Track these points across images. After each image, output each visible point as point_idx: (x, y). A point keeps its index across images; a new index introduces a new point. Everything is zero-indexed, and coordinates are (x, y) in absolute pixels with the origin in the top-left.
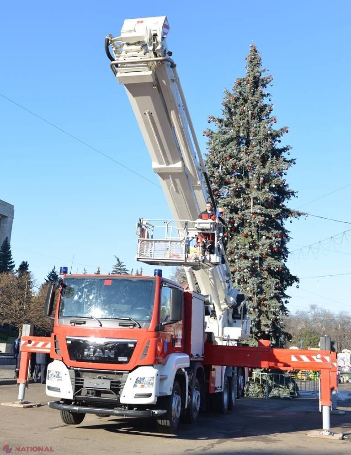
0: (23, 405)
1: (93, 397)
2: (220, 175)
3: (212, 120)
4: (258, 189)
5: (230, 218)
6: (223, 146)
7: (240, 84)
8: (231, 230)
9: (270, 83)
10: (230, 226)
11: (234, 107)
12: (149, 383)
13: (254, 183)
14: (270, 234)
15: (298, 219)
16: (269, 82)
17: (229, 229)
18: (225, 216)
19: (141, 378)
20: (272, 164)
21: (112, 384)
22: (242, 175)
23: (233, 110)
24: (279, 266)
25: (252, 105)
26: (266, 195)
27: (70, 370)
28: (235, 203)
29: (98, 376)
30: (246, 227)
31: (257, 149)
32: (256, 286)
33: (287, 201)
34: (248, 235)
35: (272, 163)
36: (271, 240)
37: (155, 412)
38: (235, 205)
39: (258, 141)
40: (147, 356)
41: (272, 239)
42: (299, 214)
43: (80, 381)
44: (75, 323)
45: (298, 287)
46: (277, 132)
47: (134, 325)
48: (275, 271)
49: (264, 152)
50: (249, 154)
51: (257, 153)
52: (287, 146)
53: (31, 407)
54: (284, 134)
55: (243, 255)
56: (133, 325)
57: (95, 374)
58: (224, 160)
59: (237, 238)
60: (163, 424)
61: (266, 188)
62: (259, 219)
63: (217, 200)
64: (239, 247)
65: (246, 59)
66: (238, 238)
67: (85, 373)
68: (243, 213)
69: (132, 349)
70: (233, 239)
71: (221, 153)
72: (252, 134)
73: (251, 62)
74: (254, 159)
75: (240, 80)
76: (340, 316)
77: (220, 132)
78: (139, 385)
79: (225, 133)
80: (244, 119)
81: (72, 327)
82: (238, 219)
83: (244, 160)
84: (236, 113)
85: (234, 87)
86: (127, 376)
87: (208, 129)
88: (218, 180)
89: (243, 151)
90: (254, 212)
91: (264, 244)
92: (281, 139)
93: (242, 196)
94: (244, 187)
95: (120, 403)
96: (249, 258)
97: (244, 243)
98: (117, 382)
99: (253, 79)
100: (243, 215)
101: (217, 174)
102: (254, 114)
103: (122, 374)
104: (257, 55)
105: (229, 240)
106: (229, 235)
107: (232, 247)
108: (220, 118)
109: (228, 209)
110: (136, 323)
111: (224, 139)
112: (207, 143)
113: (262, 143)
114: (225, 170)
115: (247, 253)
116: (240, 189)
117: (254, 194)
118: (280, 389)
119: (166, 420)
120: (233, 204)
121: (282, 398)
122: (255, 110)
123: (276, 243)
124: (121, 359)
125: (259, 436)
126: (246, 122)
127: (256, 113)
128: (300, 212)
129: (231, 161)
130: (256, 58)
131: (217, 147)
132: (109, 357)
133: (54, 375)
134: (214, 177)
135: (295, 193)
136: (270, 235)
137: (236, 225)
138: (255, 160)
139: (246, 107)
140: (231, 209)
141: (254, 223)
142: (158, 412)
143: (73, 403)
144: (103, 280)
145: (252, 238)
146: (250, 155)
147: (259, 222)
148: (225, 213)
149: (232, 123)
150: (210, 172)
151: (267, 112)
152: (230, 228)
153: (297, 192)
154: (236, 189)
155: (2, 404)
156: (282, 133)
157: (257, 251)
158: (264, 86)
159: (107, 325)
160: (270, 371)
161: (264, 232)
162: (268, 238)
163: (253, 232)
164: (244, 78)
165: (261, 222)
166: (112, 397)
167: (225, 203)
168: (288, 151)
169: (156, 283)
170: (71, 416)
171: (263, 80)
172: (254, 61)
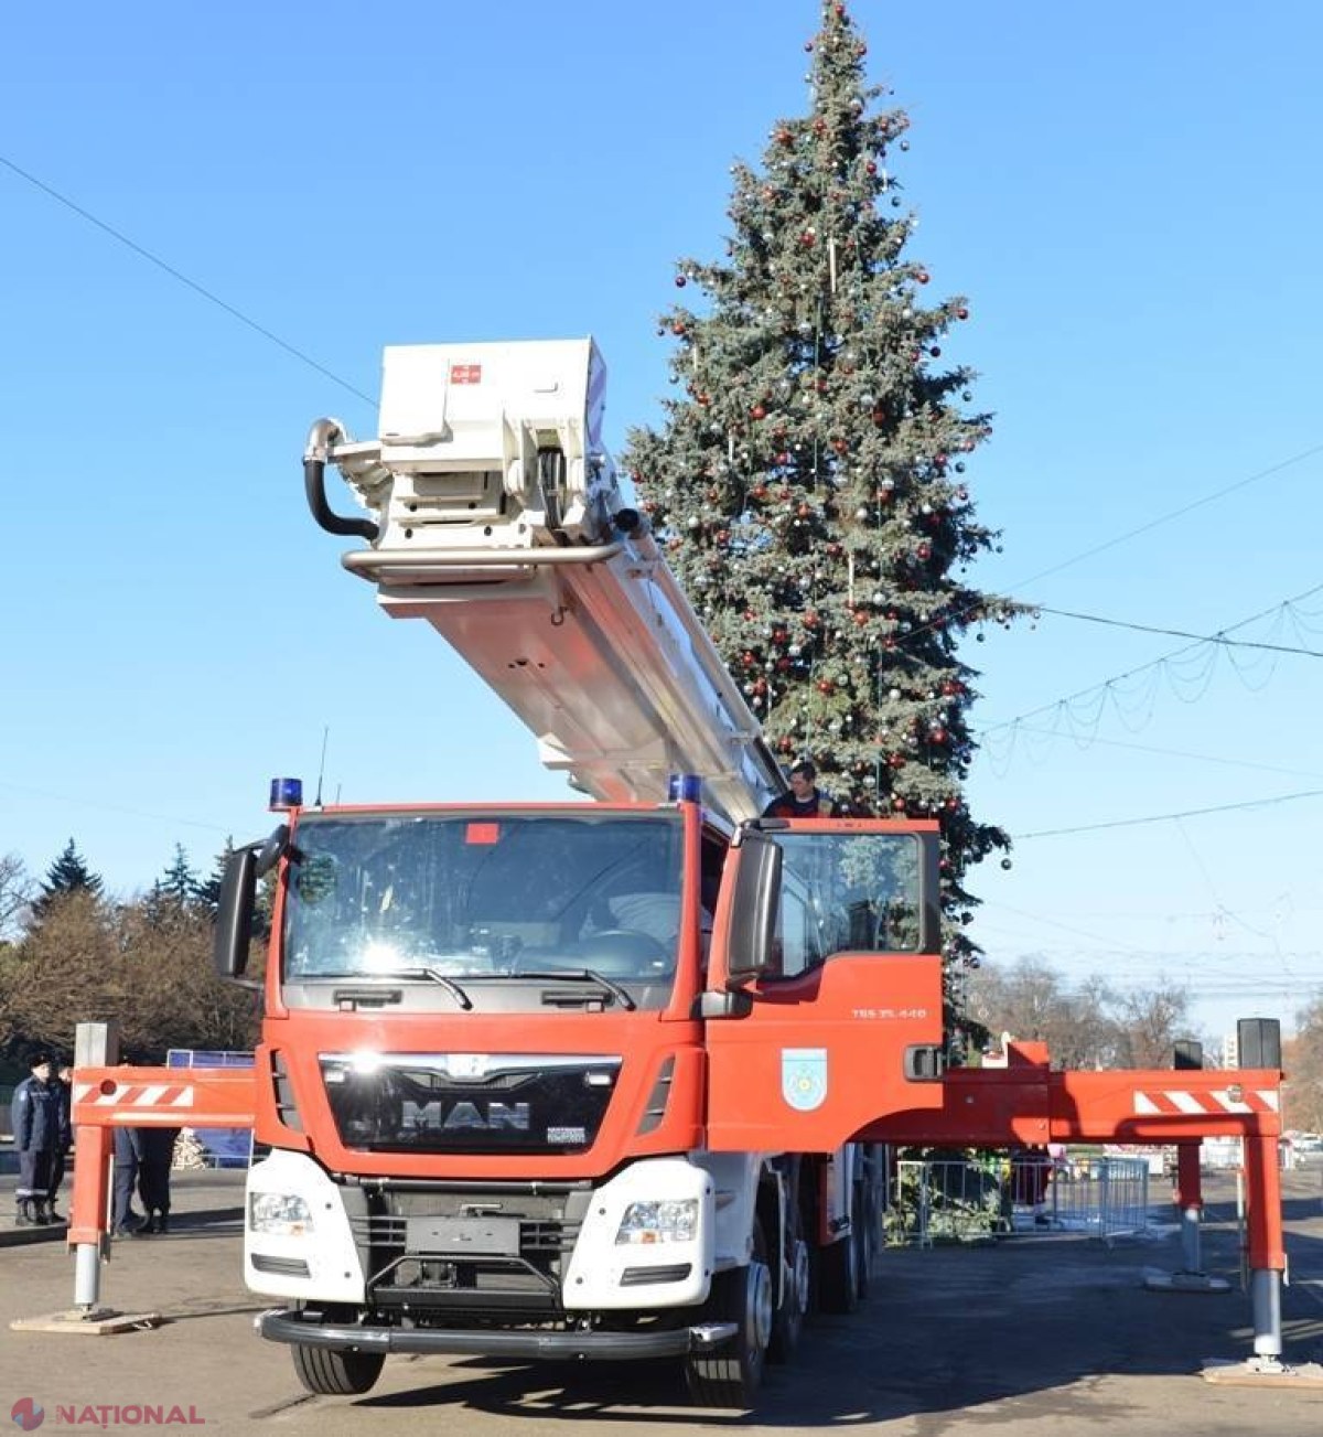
0: (100, 1324)
1: (450, 1290)
2: (730, 472)
3: (690, 274)
4: (870, 522)
5: (775, 626)
6: (735, 368)
7: (788, 142)
8: (776, 671)
9: (897, 141)
10: (773, 655)
11: (772, 224)
12: (675, 1223)
13: (853, 499)
14: (917, 680)
15: (1007, 627)
16: (896, 135)
17: (769, 666)
18: (758, 619)
19: (641, 1207)
20: (918, 432)
21: (526, 1234)
22: (813, 471)
23: (768, 235)
24: (950, 793)
25: (841, 218)
26: (900, 541)
27: (345, 1189)
28: (791, 572)
29: (465, 1207)
30: (831, 656)
31: (862, 378)
32: (872, 868)
33: (962, 565)
34: (836, 685)
35: (917, 426)
36: (921, 705)
37: (700, 1336)
38: (789, 578)
39: (865, 349)
40: (665, 1117)
41: (922, 699)
42: (1010, 610)
43: (391, 1231)
44: (354, 1001)
45: (1006, 865)
46: (927, 317)
47: (607, 1000)
48: (935, 810)
49: (890, 387)
50: (831, 395)
51: (862, 393)
52: (959, 367)
53: (129, 1329)
54: (951, 326)
55: (820, 757)
56: (601, 997)
57: (447, 1198)
58: (745, 419)
59: (798, 699)
60: (713, 1376)
61: (902, 517)
62: (879, 626)
63: (726, 562)
64: (808, 728)
65: (809, 49)
66: (804, 697)
67: (407, 1197)
68: (821, 607)
69: (604, 1093)
70: (784, 703)
71: (732, 393)
72: (840, 325)
73: (827, 60)
74: (851, 412)
75: (789, 128)
76: (1022, 973)
77: (722, 318)
78: (636, 1234)
79: (740, 322)
80: (811, 270)
81: (342, 1015)
82: (803, 630)
83: (819, 416)
84: (779, 249)
85: (766, 154)
86: (589, 1200)
87: (676, 309)
88: (725, 489)
89: (811, 387)
90: (861, 604)
91: (897, 719)
92: (941, 340)
93: (812, 548)
94: (820, 513)
95: (562, 1308)
96: (843, 770)
97: (824, 713)
98: (544, 1227)
99: (840, 123)
100: (821, 612)
101: (723, 467)
102: (846, 252)
103: (565, 1193)
104: (850, 33)
105: (770, 704)
106: (770, 688)
107: (780, 732)
108: (721, 267)
109: (766, 594)
110: (614, 990)
111: (740, 341)
112: (672, 362)
113: (881, 354)
114: (749, 453)
115: (836, 750)
116: (807, 523)
117: (856, 538)
118: (958, 1213)
119: (727, 1359)
120: (783, 574)
121: (967, 1243)
122: (850, 237)
123: (939, 713)
124: (556, 1135)
125: (1040, 1393)
126: (820, 280)
127: (853, 247)
128: (1017, 599)
129: (770, 422)
130: (848, 46)
131: (715, 372)
132: (508, 1127)
133: (275, 1210)
134: (710, 481)
135: (990, 538)
136: (917, 684)
137: (794, 649)
138: (856, 418)
139: (817, 224)
140: (776, 596)
141: (861, 641)
142: (713, 1334)
143: (361, 1317)
144: (461, 826)
145: (853, 696)
146: (835, 398)
147: (878, 638)
148: (757, 609)
149: (764, 287)
150: (692, 462)
151: (893, 242)
152: (773, 661)
153: (999, 534)
154: (792, 523)
155: (17, 1326)
156: (944, 322)
157: (869, 744)
158: (878, 148)
159: (487, 1002)
160: (928, 1154)
161: (893, 673)
162: (908, 695)
163: (854, 673)
164: (803, 118)
165: (887, 636)
166: (529, 1285)
167: (756, 571)
168: (964, 388)
169: (683, 828)
170: (338, 1362)
171: (874, 127)
172: (838, 58)
